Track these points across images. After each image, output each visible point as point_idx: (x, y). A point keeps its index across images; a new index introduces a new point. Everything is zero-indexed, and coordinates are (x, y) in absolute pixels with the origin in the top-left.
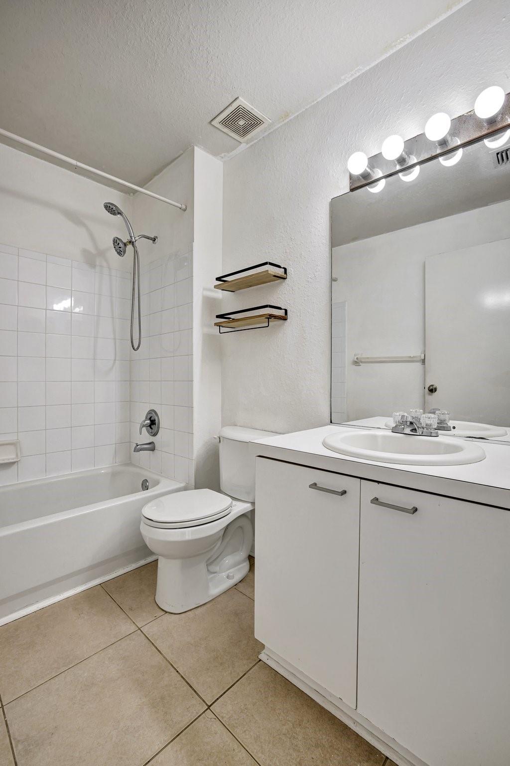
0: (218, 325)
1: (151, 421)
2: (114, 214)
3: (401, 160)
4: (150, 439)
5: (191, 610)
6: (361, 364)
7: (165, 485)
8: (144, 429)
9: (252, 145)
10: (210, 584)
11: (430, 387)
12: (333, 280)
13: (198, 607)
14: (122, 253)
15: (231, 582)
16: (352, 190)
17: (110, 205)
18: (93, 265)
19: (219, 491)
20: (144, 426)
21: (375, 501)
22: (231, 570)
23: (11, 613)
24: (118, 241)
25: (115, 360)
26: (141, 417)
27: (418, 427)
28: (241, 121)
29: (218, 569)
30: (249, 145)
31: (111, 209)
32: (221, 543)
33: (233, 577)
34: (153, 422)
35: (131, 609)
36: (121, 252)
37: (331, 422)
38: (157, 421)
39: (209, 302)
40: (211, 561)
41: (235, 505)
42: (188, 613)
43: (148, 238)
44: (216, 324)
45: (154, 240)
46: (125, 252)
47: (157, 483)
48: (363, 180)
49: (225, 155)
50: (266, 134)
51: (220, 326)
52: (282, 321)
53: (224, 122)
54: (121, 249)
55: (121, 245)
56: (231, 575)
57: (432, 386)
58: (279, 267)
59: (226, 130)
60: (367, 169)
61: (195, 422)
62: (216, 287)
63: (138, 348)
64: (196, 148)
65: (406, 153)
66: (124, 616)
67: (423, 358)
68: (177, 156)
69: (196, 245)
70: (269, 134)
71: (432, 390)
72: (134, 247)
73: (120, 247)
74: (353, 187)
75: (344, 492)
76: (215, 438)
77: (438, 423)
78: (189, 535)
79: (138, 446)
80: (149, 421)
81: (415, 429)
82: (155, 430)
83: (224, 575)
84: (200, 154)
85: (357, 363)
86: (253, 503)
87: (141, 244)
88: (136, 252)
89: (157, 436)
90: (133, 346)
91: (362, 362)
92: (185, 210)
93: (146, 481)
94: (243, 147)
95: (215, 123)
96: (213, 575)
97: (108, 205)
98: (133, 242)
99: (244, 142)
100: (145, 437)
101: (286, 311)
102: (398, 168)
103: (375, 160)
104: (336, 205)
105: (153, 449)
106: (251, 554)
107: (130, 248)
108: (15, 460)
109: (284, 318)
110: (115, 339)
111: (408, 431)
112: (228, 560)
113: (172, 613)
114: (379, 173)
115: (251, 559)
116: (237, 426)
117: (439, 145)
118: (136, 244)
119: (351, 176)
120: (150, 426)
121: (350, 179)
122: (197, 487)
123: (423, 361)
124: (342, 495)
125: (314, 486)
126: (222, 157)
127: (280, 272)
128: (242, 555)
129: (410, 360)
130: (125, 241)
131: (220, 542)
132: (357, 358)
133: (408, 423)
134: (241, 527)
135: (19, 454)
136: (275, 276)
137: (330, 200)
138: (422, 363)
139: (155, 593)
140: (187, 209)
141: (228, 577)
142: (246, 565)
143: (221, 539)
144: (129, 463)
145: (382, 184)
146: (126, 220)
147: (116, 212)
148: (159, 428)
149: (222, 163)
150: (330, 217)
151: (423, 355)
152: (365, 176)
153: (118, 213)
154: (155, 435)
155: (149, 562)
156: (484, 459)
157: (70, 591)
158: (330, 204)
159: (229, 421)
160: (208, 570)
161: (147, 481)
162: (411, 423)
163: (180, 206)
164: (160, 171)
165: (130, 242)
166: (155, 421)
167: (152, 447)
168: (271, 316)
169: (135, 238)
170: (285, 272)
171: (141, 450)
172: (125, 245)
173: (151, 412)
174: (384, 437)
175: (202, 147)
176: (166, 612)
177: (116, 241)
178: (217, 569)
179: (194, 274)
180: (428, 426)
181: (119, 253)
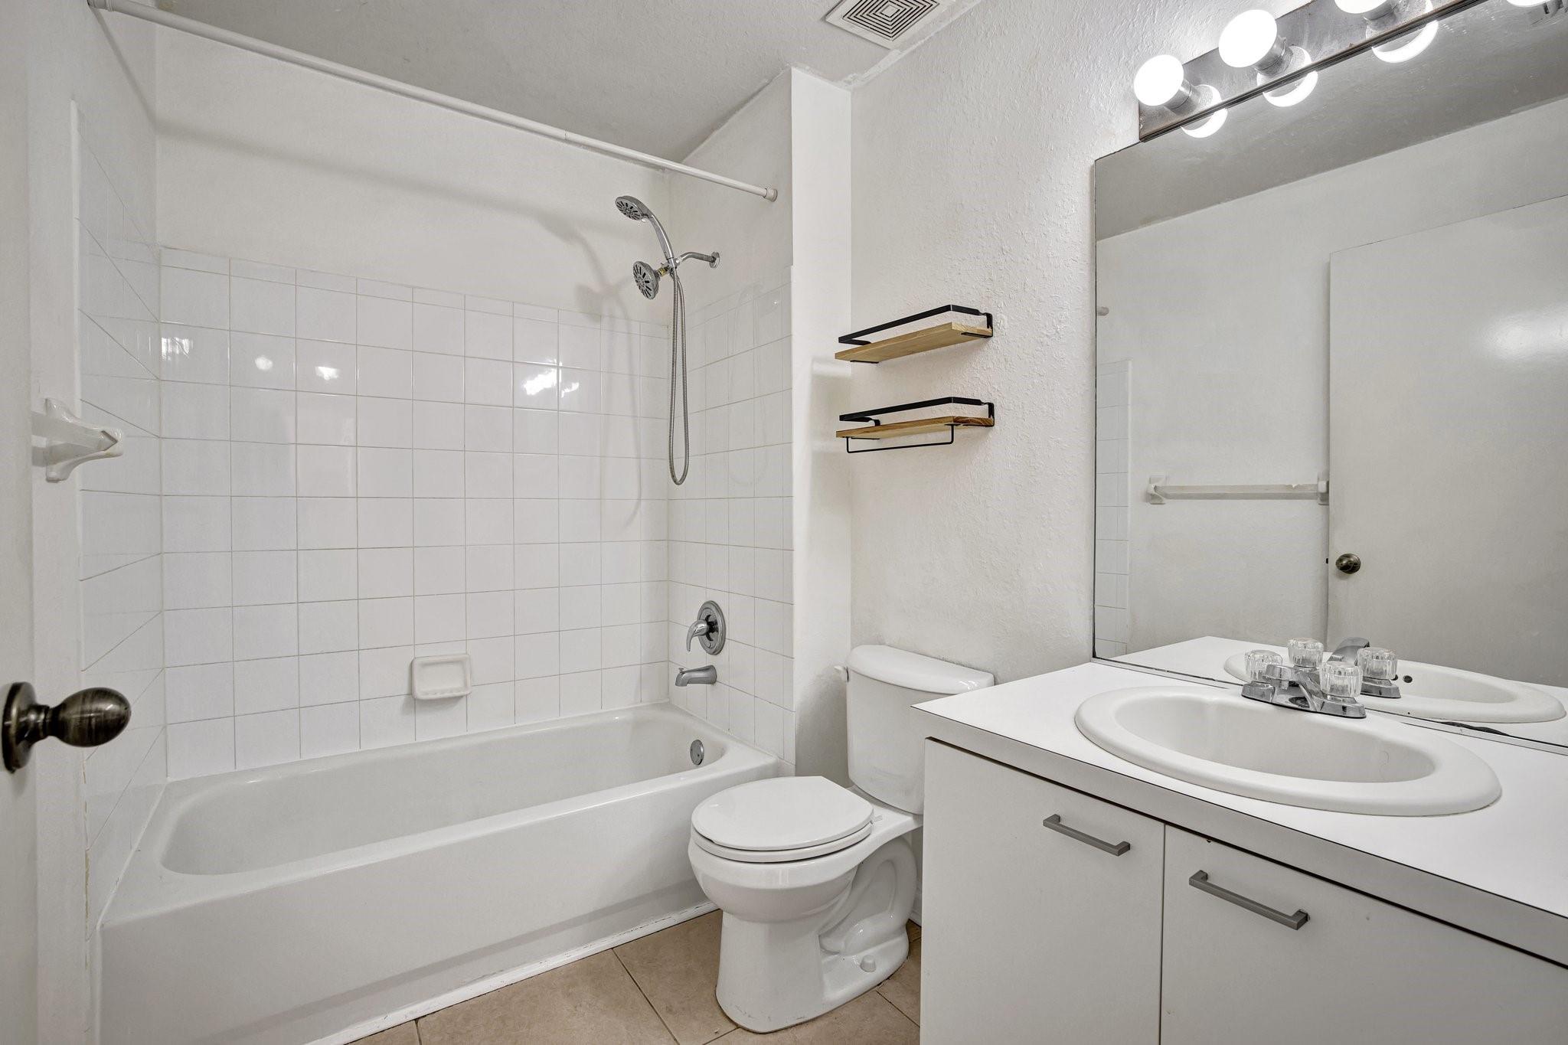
0: (845, 435)
1: (709, 624)
2: (636, 217)
3: (1270, 64)
4: (706, 659)
5: (786, 1029)
6: (1165, 500)
7: (738, 759)
8: (696, 640)
9: (914, 52)
10: (826, 978)
11: (1340, 560)
12: (1098, 312)
13: (801, 1024)
14: (652, 293)
15: (867, 979)
16: (1144, 138)
17: (628, 202)
18: (595, 316)
19: (846, 782)
20: (694, 634)
21: (1201, 879)
22: (870, 951)
23: (458, 986)
24: (644, 270)
25: (639, 499)
26: (690, 618)
27: (1310, 693)
28: (890, 8)
29: (843, 946)
30: (906, 52)
31: (630, 208)
32: (850, 895)
33: (874, 967)
34: (712, 627)
35: (669, 1010)
36: (649, 290)
37: (1094, 656)
38: (720, 626)
39: (826, 388)
40: (826, 930)
41: (880, 818)
42: (780, 1034)
43: (701, 257)
44: (840, 434)
45: (712, 260)
46: (656, 290)
47: (721, 752)
48: (1172, 114)
49: (854, 78)
50: (944, 25)
51: (847, 438)
52: (980, 430)
53: (853, 15)
54: (649, 285)
55: (649, 277)
56: (870, 962)
57: (1347, 556)
58: (976, 312)
59: (858, 29)
60: (1183, 89)
61: (798, 636)
62: (840, 356)
63: (683, 479)
64: (795, 71)
65: (1282, 46)
66: (655, 1022)
67: (1322, 488)
68: (756, 90)
69: (797, 272)
70: (951, 25)
71: (1349, 567)
72: (674, 278)
73: (646, 279)
74: (1148, 131)
75: (1125, 848)
76: (838, 671)
77: (1365, 679)
78: (784, 877)
79: (683, 673)
80: (704, 625)
81: (1304, 699)
82: (716, 643)
83: (855, 959)
84: (804, 83)
85: (1154, 497)
86: (918, 817)
87: (688, 270)
88: (677, 287)
89: (719, 656)
90: (673, 476)
91: (1167, 496)
92: (773, 199)
93: (697, 745)
94: (894, 56)
95: (835, 18)
96: (832, 957)
97: (624, 202)
98: (672, 269)
99: (897, 48)
100: (698, 656)
101: (991, 406)
102: (1261, 80)
103: (1203, 67)
104: (1104, 171)
105: (712, 681)
106: (914, 918)
107: (666, 280)
108: (462, 693)
109: (987, 423)
110: (639, 458)
111: (1284, 699)
112: (865, 929)
113: (748, 1030)
114: (1212, 95)
115: (913, 929)
116: (884, 644)
117: (1373, 20)
118: (679, 272)
119: (1142, 110)
120: (707, 634)
121: (1140, 114)
122: (800, 771)
123: (1325, 498)
124: (1120, 853)
125: (1054, 822)
126: (849, 83)
127: (977, 323)
128: (893, 919)
129: (1291, 494)
130: (656, 267)
131: (848, 892)
132: (1155, 488)
133: (1286, 685)
134: (891, 863)
135: (469, 681)
136: (965, 334)
137: (1092, 163)
138: (1322, 500)
139: (717, 982)
140: (777, 196)
141: (863, 966)
142: (901, 944)
143: (849, 888)
144: (666, 704)
145: (1219, 119)
146: (659, 229)
147: (638, 213)
148: (723, 639)
149: (850, 93)
150: (1091, 199)
151: (1325, 483)
152: (1180, 105)
153: (643, 215)
154: (716, 652)
155: (705, 912)
156: (1496, 801)
157: (559, 956)
158: (1092, 172)
159: (867, 635)
160: (822, 947)
161: (701, 744)
162: (1293, 685)
163: (763, 192)
164: (723, 119)
165: (666, 269)
166: (716, 623)
167: (710, 676)
168: (958, 422)
169: (675, 260)
170: (990, 323)
171: (691, 681)
172: (657, 275)
173: (708, 606)
174: (1224, 708)
175: (808, 68)
176: (738, 1026)
177: (639, 270)
178: (840, 945)
179: (795, 332)
180: (1338, 691)
181: (646, 292)
